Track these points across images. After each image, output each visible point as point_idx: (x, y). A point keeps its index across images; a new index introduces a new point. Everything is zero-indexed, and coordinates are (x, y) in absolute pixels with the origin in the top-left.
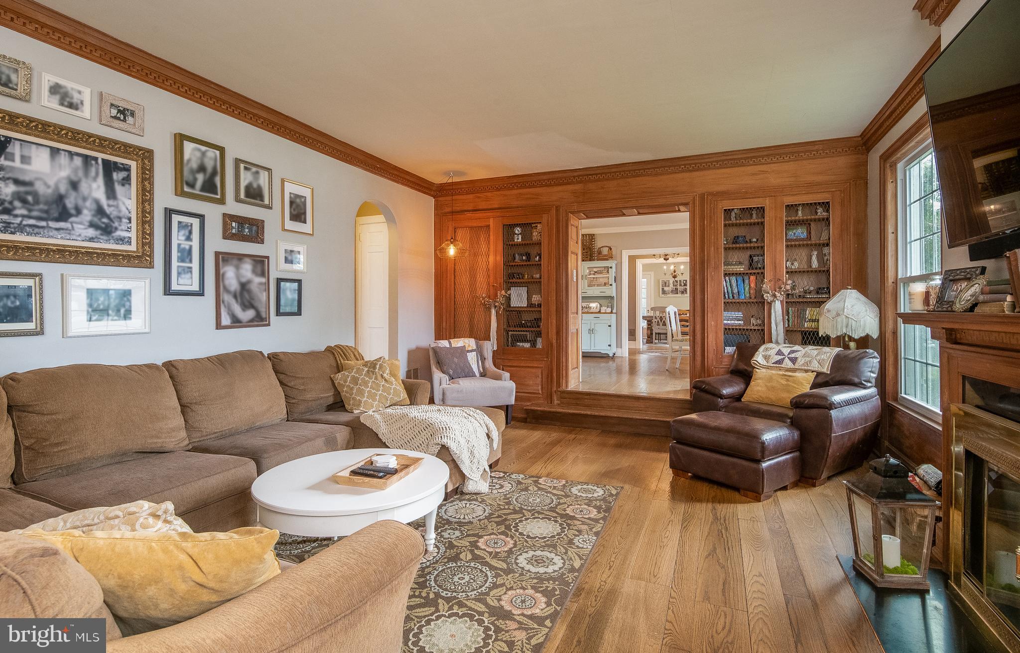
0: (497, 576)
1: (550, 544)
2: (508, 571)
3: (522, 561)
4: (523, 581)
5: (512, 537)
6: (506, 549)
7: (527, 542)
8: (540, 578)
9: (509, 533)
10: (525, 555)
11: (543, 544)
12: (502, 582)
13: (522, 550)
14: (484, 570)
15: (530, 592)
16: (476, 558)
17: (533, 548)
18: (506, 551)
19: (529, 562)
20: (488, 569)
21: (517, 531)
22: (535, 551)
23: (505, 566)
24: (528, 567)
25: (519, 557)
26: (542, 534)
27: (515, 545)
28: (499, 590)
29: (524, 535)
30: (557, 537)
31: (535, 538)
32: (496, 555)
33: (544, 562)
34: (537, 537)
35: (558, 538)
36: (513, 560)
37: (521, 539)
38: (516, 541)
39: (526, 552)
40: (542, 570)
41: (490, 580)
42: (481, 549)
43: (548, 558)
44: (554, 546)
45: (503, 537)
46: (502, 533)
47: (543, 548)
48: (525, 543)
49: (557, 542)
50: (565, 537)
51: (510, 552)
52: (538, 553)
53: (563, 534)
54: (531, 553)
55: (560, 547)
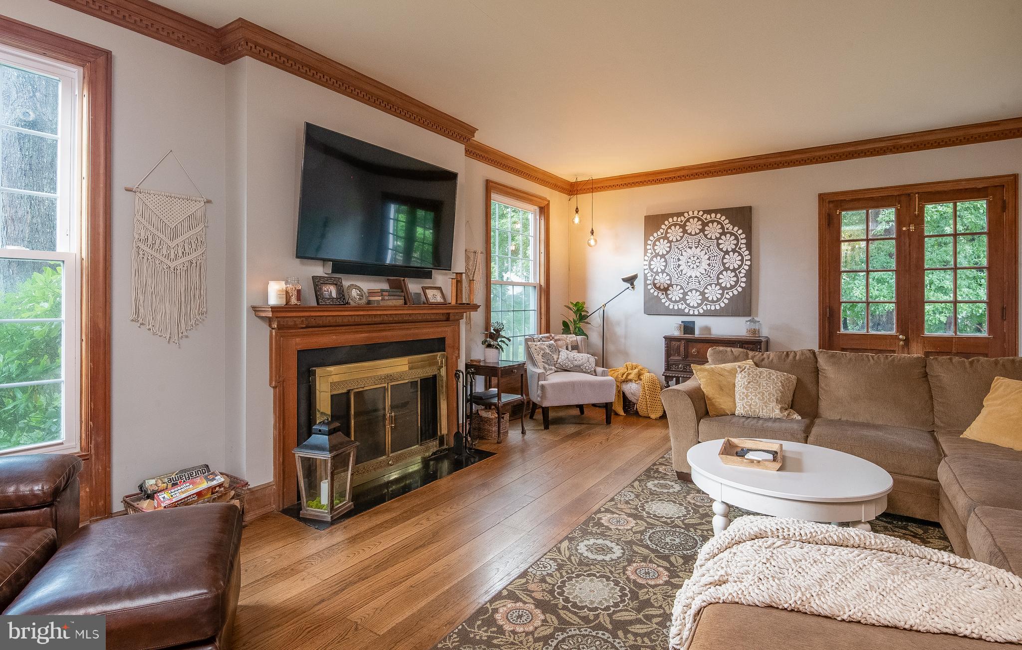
0: (641, 540)
1: (585, 567)
2: (630, 543)
3: (618, 552)
4: (618, 534)
5: (628, 579)
6: (635, 565)
7: (611, 572)
8: (603, 535)
9: (632, 586)
10: (614, 557)
11: (592, 567)
12: (636, 535)
13: (616, 561)
14: (654, 546)
15: (612, 527)
16: (666, 558)
17: (604, 564)
18: (634, 562)
19: (611, 549)
20: (651, 546)
21: (622, 589)
22: (604, 560)
23: (635, 548)
24: (613, 545)
25: (621, 555)
26: (591, 580)
27: (625, 569)
28: (638, 530)
29: (613, 581)
30: (574, 575)
31: (601, 576)
32: (645, 559)
33: (595, 549)
34: (597, 578)
35: (573, 573)
36: (627, 553)
37: (618, 576)
38: (624, 574)
39: (612, 560)
40: (600, 541)
41: (647, 538)
42: (662, 567)
43: (592, 552)
44: (581, 563)
45: (640, 581)
46: (641, 587)
47: (595, 562)
48: (613, 570)
49: (576, 568)
50: (564, 574)
51: (630, 562)
52: (600, 558)
53: (565, 578)
54: (607, 558)
55: (574, 562)
